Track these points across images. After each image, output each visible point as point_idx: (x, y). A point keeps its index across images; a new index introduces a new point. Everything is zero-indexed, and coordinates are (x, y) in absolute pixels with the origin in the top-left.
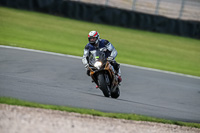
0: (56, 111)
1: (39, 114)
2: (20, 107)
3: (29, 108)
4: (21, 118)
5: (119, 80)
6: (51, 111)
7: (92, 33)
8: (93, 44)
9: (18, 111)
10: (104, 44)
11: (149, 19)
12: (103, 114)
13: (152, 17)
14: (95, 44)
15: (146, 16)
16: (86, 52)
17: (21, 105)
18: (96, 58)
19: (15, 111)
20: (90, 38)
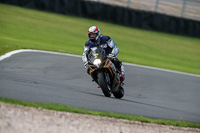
0: (105, 118)
1: (88, 121)
2: (68, 114)
3: (77, 115)
4: (69, 124)
5: (122, 79)
6: (99, 117)
7: (92, 29)
9: (66, 117)
10: (105, 40)
12: (152, 120)
14: (95, 41)
16: (86, 49)
17: (69, 112)
18: (95, 55)
19: (63, 117)
20: (90, 34)
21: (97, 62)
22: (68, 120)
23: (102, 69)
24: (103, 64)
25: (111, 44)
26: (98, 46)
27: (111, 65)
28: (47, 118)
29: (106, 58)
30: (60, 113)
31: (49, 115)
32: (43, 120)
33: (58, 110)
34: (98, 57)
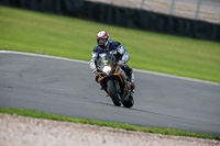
0: (86, 125)
1: (67, 129)
2: (46, 121)
3: (55, 122)
4: (47, 132)
5: (132, 87)
6: (80, 125)
7: (101, 34)
8: (103, 46)
9: (44, 125)
11: (188, 24)
12: (139, 128)
13: (191, 22)
14: (104, 47)
15: (185, 21)
16: (94, 55)
17: (47, 118)
18: (105, 62)
19: (41, 125)
20: (99, 39)
21: (107, 69)
22: (46, 128)
23: (112, 77)
24: (113, 71)
25: (121, 50)
26: (107, 52)
27: (121, 72)
28: (22, 125)
29: (116, 65)
30: (36, 120)
31: (25, 122)
32: (19, 128)
33: (34, 117)
34: (108, 64)
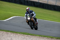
20: (27, 10)
22: (29, 38)
23: (30, 21)
26: (29, 14)
27: (33, 19)
29: (32, 17)
32: (22, 37)
34: (29, 17)
